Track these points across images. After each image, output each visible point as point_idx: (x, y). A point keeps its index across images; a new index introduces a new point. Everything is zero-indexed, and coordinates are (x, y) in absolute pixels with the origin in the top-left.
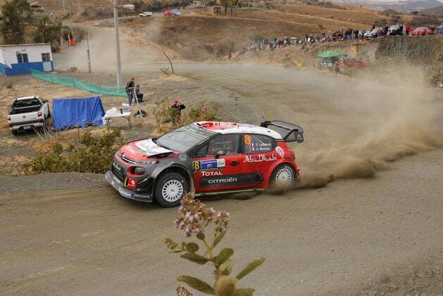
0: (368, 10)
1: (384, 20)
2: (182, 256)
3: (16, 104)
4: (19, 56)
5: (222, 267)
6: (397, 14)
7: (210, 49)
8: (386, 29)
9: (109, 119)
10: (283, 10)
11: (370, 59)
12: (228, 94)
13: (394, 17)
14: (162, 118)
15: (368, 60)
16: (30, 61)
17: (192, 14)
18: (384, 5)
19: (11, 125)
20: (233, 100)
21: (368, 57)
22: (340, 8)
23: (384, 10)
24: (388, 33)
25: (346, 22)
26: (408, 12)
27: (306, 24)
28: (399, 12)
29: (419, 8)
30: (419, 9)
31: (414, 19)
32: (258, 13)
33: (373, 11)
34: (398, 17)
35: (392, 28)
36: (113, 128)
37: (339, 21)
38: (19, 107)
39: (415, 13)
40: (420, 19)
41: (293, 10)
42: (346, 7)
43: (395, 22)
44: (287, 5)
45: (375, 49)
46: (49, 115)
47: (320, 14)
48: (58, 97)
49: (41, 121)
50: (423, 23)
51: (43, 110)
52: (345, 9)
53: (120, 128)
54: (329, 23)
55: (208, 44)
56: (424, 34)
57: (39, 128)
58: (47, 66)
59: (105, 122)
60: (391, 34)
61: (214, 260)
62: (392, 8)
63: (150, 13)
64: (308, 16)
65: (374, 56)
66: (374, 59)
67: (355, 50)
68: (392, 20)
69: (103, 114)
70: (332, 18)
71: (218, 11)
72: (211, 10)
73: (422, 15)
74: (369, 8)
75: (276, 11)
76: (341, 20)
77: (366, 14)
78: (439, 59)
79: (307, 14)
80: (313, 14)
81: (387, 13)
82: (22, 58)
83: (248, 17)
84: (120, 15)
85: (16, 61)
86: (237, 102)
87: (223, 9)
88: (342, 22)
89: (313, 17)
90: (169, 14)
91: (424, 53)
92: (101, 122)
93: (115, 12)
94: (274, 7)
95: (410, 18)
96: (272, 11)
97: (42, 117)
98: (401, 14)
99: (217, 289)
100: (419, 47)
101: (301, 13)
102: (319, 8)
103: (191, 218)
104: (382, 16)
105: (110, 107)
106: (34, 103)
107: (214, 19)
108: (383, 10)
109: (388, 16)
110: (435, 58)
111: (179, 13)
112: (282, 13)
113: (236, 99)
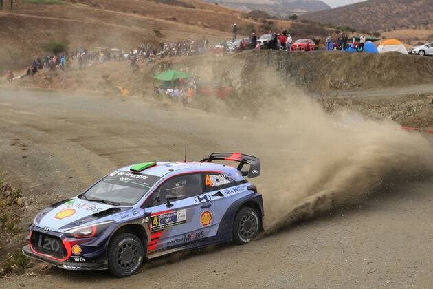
0: (227, 10)
1: (251, 26)
6: (269, 18)
8: (254, 39)
11: (233, 85)
12: (9, 141)
13: (264, 22)
15: (231, 86)
18: (249, 5)
20: (18, 150)
21: (230, 81)
23: (250, 11)
24: (258, 46)
25: (196, 26)
26: (284, 15)
27: (134, 28)
28: (272, 15)
29: (299, 10)
30: (298, 12)
31: (293, 26)
32: (57, 8)
33: (234, 12)
34: (271, 23)
35: (264, 39)
37: (185, 26)
39: (294, 18)
40: (300, 27)
41: (114, 6)
42: (194, 5)
43: (266, 30)
45: (241, 69)
47: (155, 13)
50: (305, 33)
52: (194, 8)
54: (169, 28)
56: (307, 48)
60: (262, 47)
62: (261, 10)
64: (136, 15)
65: (238, 79)
66: (240, 85)
67: (210, 71)
68: (262, 27)
70: (174, 19)
73: (304, 22)
74: (228, 8)
75: (86, 6)
76: (188, 23)
77: (224, 16)
78: (331, 86)
79: (134, 12)
80: (144, 13)
81: (255, 15)
83: (40, 14)
86: (26, 153)
88: (190, 26)
89: (144, 17)
91: (310, 76)
95: (286, 25)
98: (275, 18)
100: (302, 67)
101: (125, 11)
104: (247, 20)
108: (248, 11)
109: (256, 20)
110: (325, 85)
112: (96, 10)
113: (24, 148)
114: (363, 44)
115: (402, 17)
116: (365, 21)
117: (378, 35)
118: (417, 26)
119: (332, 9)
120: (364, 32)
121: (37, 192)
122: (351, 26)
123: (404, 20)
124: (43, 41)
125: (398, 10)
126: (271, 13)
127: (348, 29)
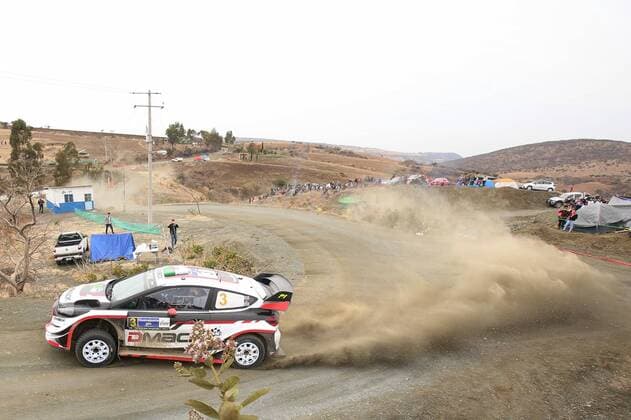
0: (389, 160)
1: (404, 170)
2: (190, 381)
3: (61, 238)
4: (66, 196)
5: (228, 394)
6: (417, 165)
7: (235, 192)
9: (139, 254)
10: (306, 158)
12: (250, 235)
13: (414, 167)
14: (187, 255)
16: (75, 201)
17: (220, 160)
18: (404, 157)
19: (56, 257)
20: (254, 239)
22: (361, 157)
24: (408, 182)
25: (367, 170)
26: (428, 163)
27: (328, 171)
30: (439, 161)
31: (433, 170)
32: (283, 160)
33: (393, 161)
34: (418, 168)
35: (412, 178)
36: (142, 262)
37: (360, 170)
38: (64, 240)
39: (435, 164)
40: (439, 170)
41: (317, 158)
42: (367, 157)
43: (415, 172)
44: (310, 153)
46: (87, 249)
47: (341, 162)
48: (95, 233)
49: (81, 254)
50: (442, 174)
51: (83, 244)
52: (367, 159)
53: (148, 263)
54: (350, 171)
55: (233, 187)
56: (443, 184)
57: (79, 260)
58: (88, 205)
59: (135, 257)
60: (410, 183)
61: (220, 386)
62: (412, 159)
63: (181, 159)
64: (330, 164)
68: (411, 170)
69: (134, 249)
70: (353, 166)
71: (244, 158)
72: (238, 156)
73: (441, 167)
74: (390, 158)
75: (300, 159)
76: (361, 168)
79: (329, 162)
80: (334, 162)
81: (407, 163)
82: (69, 198)
83: (272, 163)
84: (153, 160)
85: (63, 201)
86: (258, 243)
87: (248, 155)
88: (363, 171)
89: (334, 165)
90: (199, 160)
92: (132, 256)
93: (150, 157)
94: (296, 155)
95: (430, 169)
96: (295, 158)
97: (82, 250)
98: (421, 164)
99: (221, 413)
101: (323, 161)
102: (340, 156)
103: (200, 345)
104: (402, 166)
105: (140, 242)
106: (76, 238)
107: (240, 165)
108: (403, 160)
109: (408, 166)
111: (208, 159)
112: (305, 161)
113: (258, 239)
114: (484, 182)
115: (516, 163)
116: (487, 166)
117: (496, 176)
118: (528, 169)
119: (463, 159)
120: (485, 174)
121: (263, 264)
122: (477, 170)
123: (518, 166)
124: (274, 179)
125: (514, 158)
126: (419, 162)
127: (474, 171)
